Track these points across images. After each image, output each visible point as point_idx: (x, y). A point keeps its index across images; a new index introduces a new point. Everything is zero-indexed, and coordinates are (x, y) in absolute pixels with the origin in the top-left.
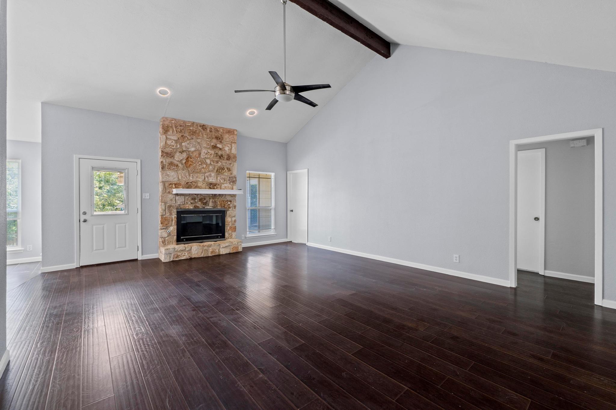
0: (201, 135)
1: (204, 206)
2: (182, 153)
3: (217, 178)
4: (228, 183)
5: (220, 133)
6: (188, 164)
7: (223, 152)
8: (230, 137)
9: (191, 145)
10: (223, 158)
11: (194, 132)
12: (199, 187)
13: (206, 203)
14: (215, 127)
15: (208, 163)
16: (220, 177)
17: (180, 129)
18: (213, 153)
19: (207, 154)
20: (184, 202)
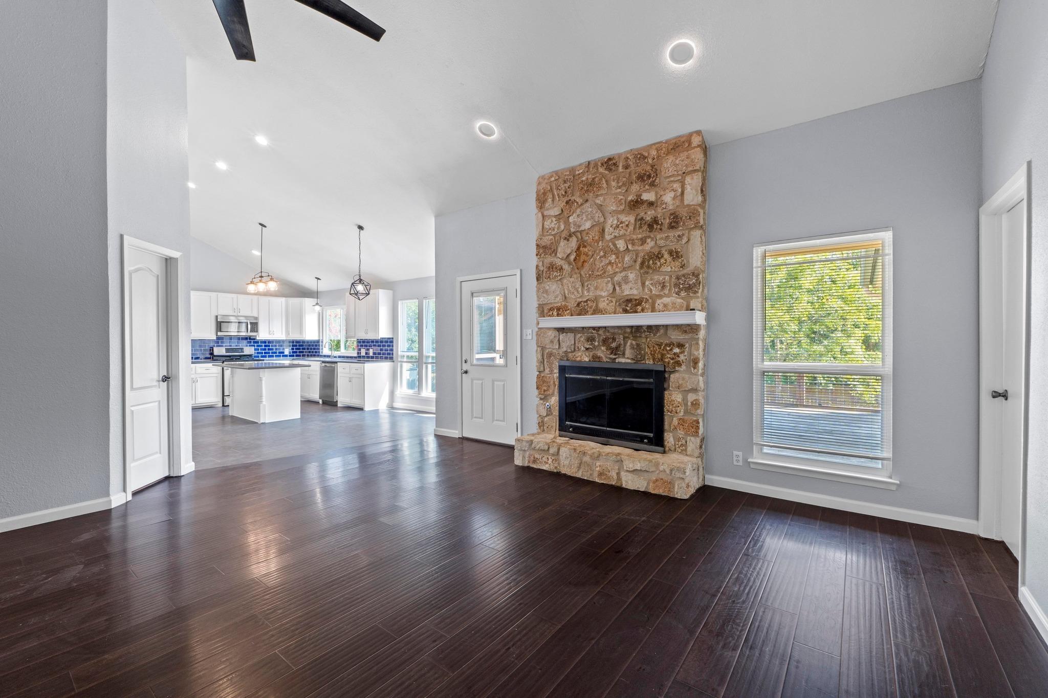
0: (605, 185)
1: (613, 356)
2: (568, 240)
3: (643, 284)
4: (674, 295)
5: (650, 161)
6: (579, 260)
7: (659, 210)
8: (677, 162)
9: (584, 216)
10: (659, 227)
11: (591, 185)
12: (602, 311)
13: (617, 348)
14: (637, 150)
15: (622, 249)
16: (651, 279)
17: (564, 189)
18: (632, 219)
19: (617, 226)
20: (573, 347)
